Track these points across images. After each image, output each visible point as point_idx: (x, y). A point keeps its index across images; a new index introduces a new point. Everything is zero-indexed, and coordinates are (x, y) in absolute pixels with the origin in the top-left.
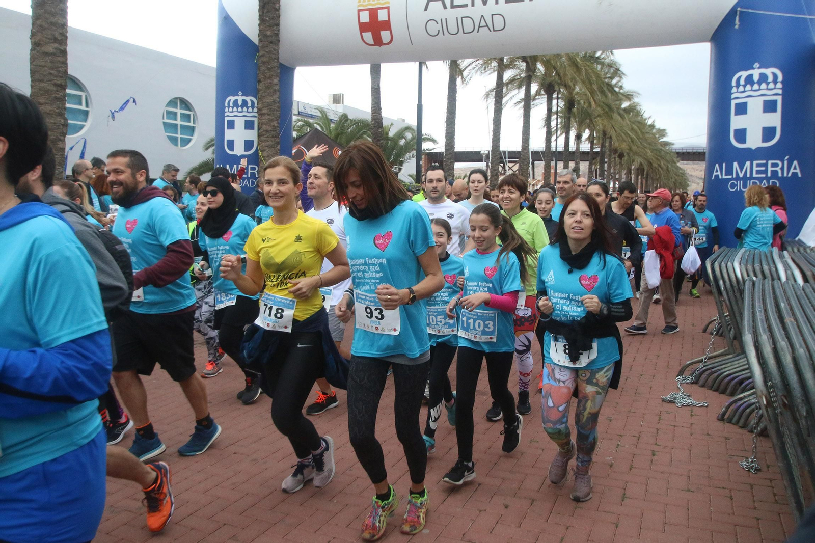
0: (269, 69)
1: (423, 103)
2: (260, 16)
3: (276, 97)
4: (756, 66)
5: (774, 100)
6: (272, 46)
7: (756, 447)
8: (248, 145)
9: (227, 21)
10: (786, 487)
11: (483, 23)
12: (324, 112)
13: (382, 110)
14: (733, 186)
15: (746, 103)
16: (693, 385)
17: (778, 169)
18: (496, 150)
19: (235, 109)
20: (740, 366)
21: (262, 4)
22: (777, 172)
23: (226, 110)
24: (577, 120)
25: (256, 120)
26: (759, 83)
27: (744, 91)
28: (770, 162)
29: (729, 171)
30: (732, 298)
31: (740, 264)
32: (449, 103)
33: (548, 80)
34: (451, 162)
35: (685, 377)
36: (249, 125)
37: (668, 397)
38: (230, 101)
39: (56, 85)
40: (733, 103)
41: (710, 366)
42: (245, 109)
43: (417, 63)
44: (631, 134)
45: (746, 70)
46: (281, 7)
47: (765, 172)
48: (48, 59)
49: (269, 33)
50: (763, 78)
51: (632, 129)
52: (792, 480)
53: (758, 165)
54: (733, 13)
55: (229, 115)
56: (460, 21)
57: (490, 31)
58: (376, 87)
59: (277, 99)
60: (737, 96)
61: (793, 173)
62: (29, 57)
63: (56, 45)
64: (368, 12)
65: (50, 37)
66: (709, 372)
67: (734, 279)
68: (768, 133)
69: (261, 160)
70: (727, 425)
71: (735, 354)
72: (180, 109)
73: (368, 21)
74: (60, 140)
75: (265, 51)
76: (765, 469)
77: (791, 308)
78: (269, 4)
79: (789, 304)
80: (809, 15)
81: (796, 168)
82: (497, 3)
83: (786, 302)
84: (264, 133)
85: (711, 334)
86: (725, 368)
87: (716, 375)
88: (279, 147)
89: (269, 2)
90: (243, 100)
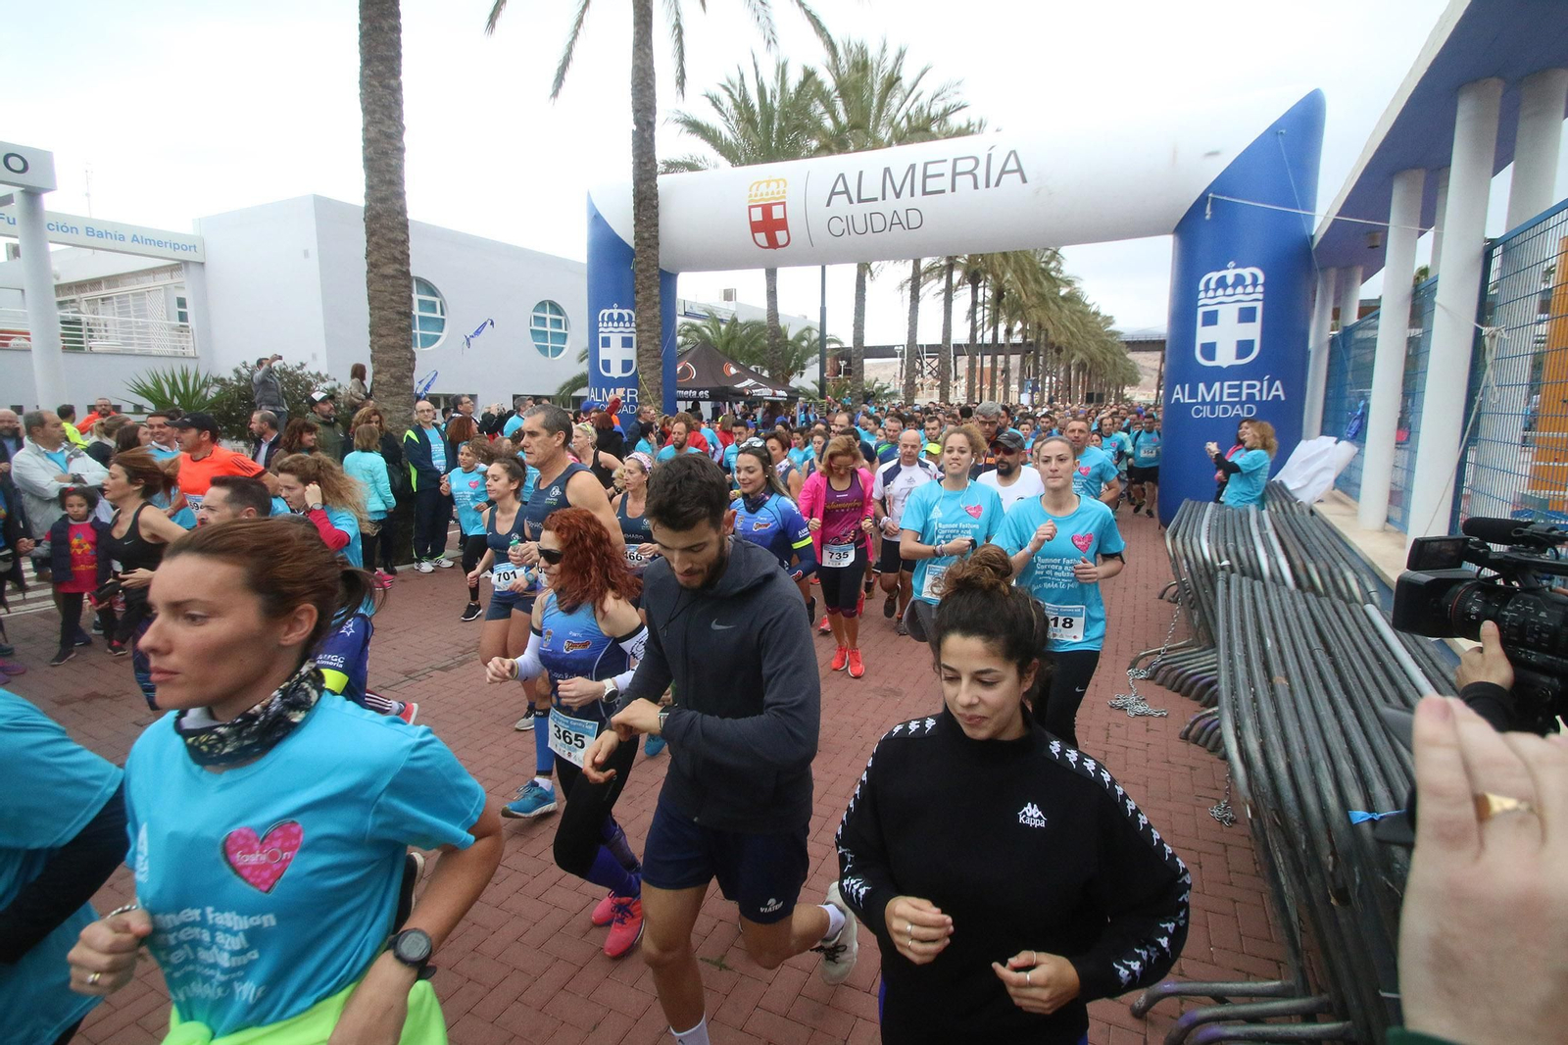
0: (647, 278)
2: (635, 214)
3: (656, 310)
4: (1231, 265)
5: (1252, 307)
6: (650, 251)
7: (1229, 788)
8: (626, 365)
9: (597, 220)
11: (896, 220)
12: (713, 311)
14: (1198, 412)
15: (1216, 312)
16: (1149, 682)
17: (1255, 391)
18: (912, 344)
19: (610, 324)
20: (1209, 664)
21: (637, 201)
22: (1253, 394)
23: (600, 325)
24: (1007, 311)
25: (634, 336)
26: (1234, 286)
27: (1215, 297)
28: (1245, 383)
29: (1193, 394)
30: (1199, 583)
31: (1209, 541)
32: (856, 303)
33: (972, 270)
35: (1138, 671)
36: (627, 343)
37: (1119, 703)
38: (603, 315)
39: (399, 313)
40: (1200, 311)
41: (1169, 661)
42: (621, 324)
43: (820, 267)
44: (1071, 327)
45: (1218, 270)
46: (659, 204)
47: (1239, 395)
48: (388, 282)
49: (646, 235)
50: (1239, 280)
51: (1073, 320)
53: (1230, 387)
54: (1202, 200)
55: (604, 330)
56: (869, 218)
57: (905, 229)
58: (772, 289)
59: (659, 313)
60: (1205, 302)
61: (1275, 396)
62: (365, 280)
63: (397, 266)
64: (760, 209)
65: (389, 256)
66: (1165, 668)
67: (1200, 560)
68: (1244, 347)
69: (642, 384)
70: (1193, 746)
71: (1200, 648)
72: (550, 313)
73: (761, 219)
74: (408, 377)
75: (642, 256)
76: (1240, 822)
77: (1281, 652)
78: (646, 201)
79: (1278, 640)
80: (1303, 210)
81: (1278, 390)
82: (912, 195)
83: (1273, 635)
84: (644, 352)
85: (1169, 601)
86: (1190, 664)
87: (1176, 672)
88: (661, 369)
89: (645, 199)
90: (619, 314)
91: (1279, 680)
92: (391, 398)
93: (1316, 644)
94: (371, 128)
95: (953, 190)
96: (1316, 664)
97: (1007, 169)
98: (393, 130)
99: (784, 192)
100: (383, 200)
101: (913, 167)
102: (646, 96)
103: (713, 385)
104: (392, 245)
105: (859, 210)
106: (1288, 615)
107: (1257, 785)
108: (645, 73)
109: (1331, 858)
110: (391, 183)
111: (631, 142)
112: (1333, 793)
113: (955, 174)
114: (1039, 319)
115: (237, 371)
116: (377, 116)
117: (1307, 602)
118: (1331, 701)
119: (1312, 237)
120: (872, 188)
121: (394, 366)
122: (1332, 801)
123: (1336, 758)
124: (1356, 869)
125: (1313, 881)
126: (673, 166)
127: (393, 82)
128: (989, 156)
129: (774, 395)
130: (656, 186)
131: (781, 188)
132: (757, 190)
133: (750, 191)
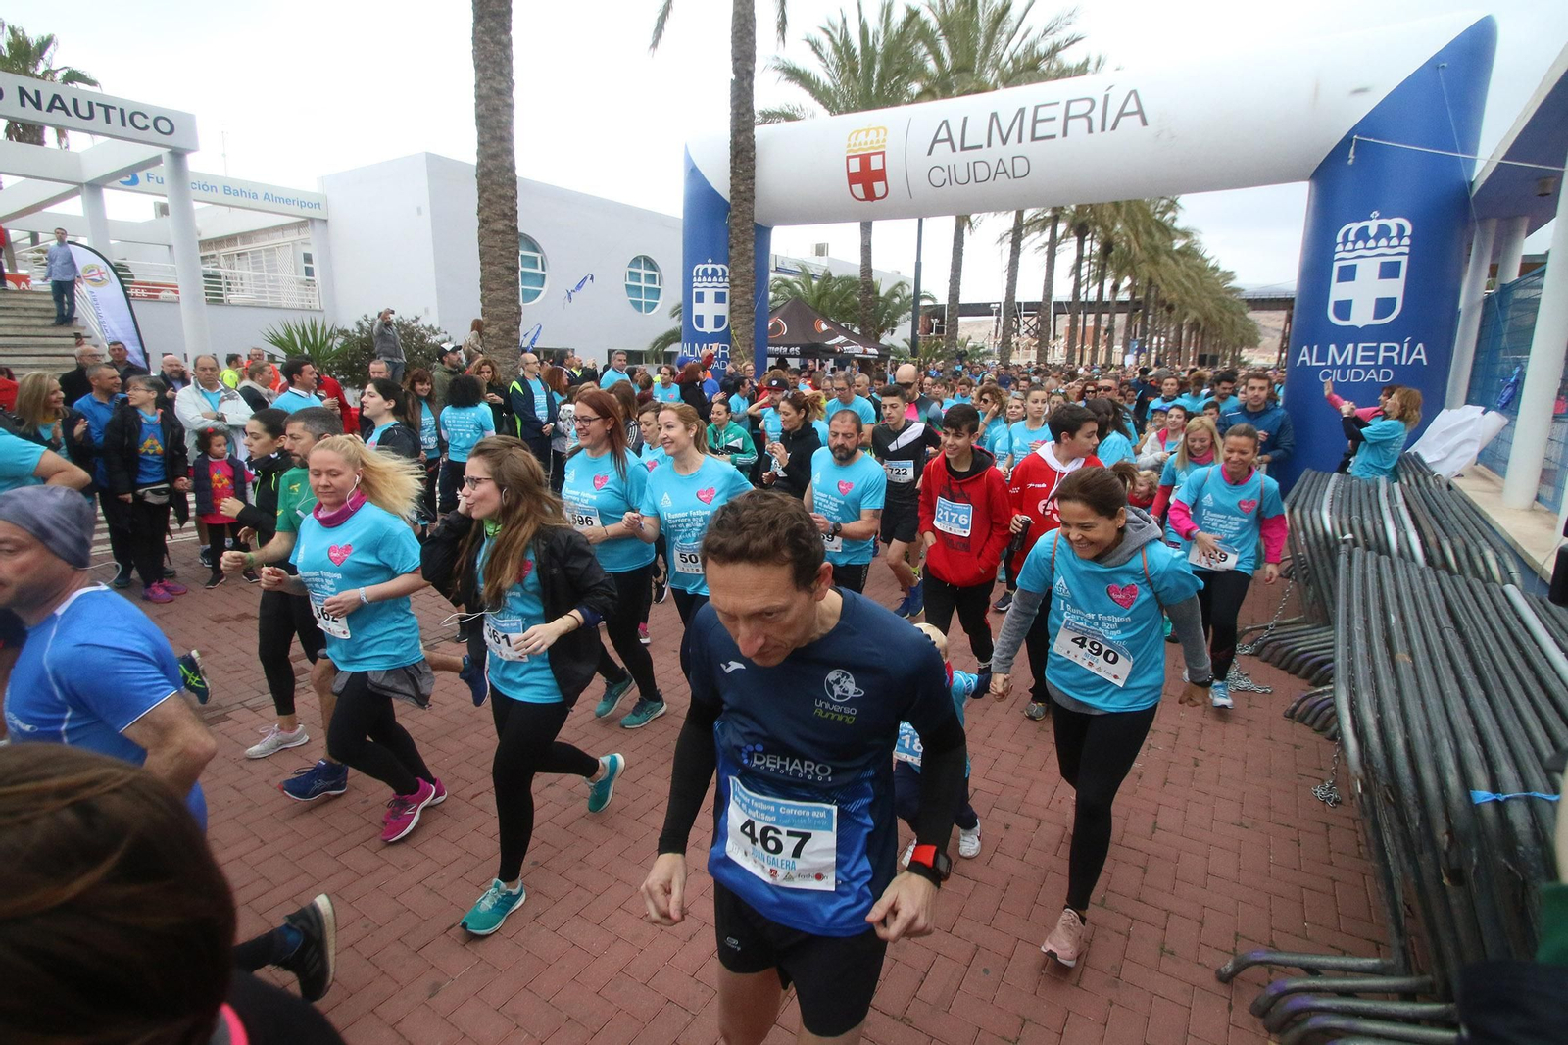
0: (742, 232)
1: (922, 260)
2: (732, 167)
3: (750, 265)
4: (1375, 215)
5: (1397, 261)
6: (745, 205)
7: (1336, 769)
8: (719, 321)
9: (694, 173)
10: (1379, 893)
12: (805, 267)
15: (1354, 266)
16: (1253, 657)
17: (1394, 354)
18: (1009, 304)
19: (704, 279)
22: (1391, 358)
23: (694, 280)
24: (1115, 266)
25: (727, 291)
26: (1377, 238)
27: (1354, 250)
28: (1382, 345)
29: (1322, 356)
30: (1317, 557)
31: (1331, 513)
32: (954, 258)
33: (1080, 220)
36: (720, 298)
38: (698, 270)
39: (508, 268)
40: (1336, 265)
41: (1277, 637)
42: (715, 279)
43: (917, 219)
44: (1186, 284)
45: (1360, 221)
46: (756, 156)
47: (1374, 358)
48: (498, 238)
49: (742, 188)
50: (1383, 231)
51: (1187, 276)
52: (1390, 886)
53: (1365, 349)
54: (1346, 141)
55: (698, 285)
56: (972, 168)
57: (1010, 178)
58: (867, 244)
59: (752, 268)
60: (1342, 256)
61: (1415, 359)
62: (477, 235)
63: (506, 222)
64: (859, 159)
65: (499, 212)
66: (1274, 644)
67: (1320, 533)
68: (1384, 306)
69: (734, 340)
70: (1299, 725)
71: (1313, 625)
72: (644, 268)
73: (859, 170)
74: (514, 330)
75: (737, 210)
76: (1347, 800)
77: (1406, 629)
78: (743, 153)
79: (1403, 617)
80: (1462, 153)
81: (1420, 353)
82: (1020, 141)
83: (1398, 612)
84: (737, 308)
86: (1299, 642)
87: (1285, 649)
88: (753, 324)
89: (742, 150)
90: (713, 269)
91: (1402, 656)
92: (500, 351)
93: (1446, 623)
94: (483, 85)
95: (1065, 134)
96: (1445, 643)
97: (1126, 111)
98: (504, 85)
99: (884, 141)
100: (494, 156)
101: (1022, 111)
102: (746, 43)
103: (806, 342)
104: (503, 202)
105: (961, 159)
106: (1417, 591)
107: (1370, 761)
108: (746, 20)
109: (1446, 837)
110: (502, 139)
111: (730, 92)
112: (1455, 771)
113: (1067, 118)
114: (1151, 273)
115: (359, 324)
116: (489, 72)
117: (1438, 580)
118: (1459, 680)
119: (1472, 184)
120: (976, 134)
121: (502, 319)
122: (1453, 780)
123: (1460, 736)
124: (1474, 850)
125: (1426, 859)
126: (769, 116)
127: (503, 37)
128: (1107, 98)
129: (865, 352)
130: (754, 137)
131: (881, 137)
132: (856, 139)
133: (849, 140)
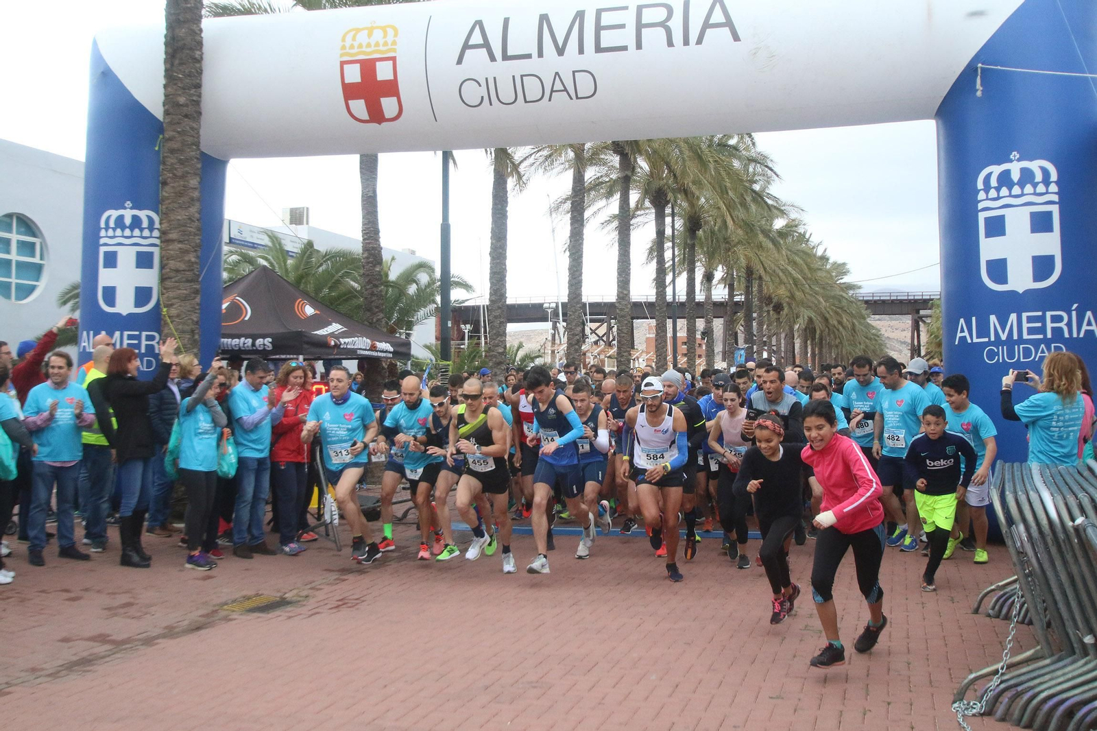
0: (181, 162)
1: (451, 221)
2: (166, 70)
3: (193, 210)
4: (1015, 156)
5: (1047, 212)
6: (187, 124)
8: (142, 295)
9: (106, 79)
11: (558, 86)
12: (276, 238)
13: (381, 234)
14: (992, 355)
15: (1002, 218)
16: (986, 719)
17: (1062, 325)
18: (575, 300)
21: (170, 50)
22: (1061, 329)
23: (103, 233)
24: (705, 249)
25: (156, 251)
26: (1022, 184)
27: (999, 198)
28: (1049, 314)
29: (983, 330)
33: (656, 184)
34: (500, 323)
35: (968, 704)
36: (144, 261)
38: (109, 218)
40: (982, 216)
41: (1012, 682)
42: (137, 232)
44: (793, 272)
45: (999, 162)
46: (204, 56)
47: (1042, 330)
49: (182, 100)
50: (1027, 176)
53: (1030, 320)
54: (970, 72)
55: (108, 241)
56: (519, 83)
57: (571, 99)
58: (370, 194)
59: (197, 216)
60: (987, 206)
61: (1086, 331)
64: (359, 65)
68: (1042, 266)
69: (166, 324)
71: (1054, 658)
72: (18, 233)
73: (359, 81)
75: (174, 131)
81: (1090, 324)
82: (581, 51)
84: (172, 274)
85: (989, 616)
86: (1041, 683)
87: (1026, 697)
88: (198, 300)
89: (182, 48)
90: (134, 216)
95: (639, 46)
97: (711, 22)
99: (394, 43)
101: (580, 15)
103: (282, 330)
105: (504, 71)
113: (640, 26)
120: (522, 41)
128: (687, 5)
129: (373, 348)
130: (201, 30)
131: (390, 38)
132: (354, 39)
133: (343, 40)
